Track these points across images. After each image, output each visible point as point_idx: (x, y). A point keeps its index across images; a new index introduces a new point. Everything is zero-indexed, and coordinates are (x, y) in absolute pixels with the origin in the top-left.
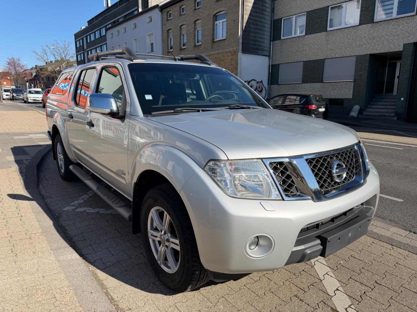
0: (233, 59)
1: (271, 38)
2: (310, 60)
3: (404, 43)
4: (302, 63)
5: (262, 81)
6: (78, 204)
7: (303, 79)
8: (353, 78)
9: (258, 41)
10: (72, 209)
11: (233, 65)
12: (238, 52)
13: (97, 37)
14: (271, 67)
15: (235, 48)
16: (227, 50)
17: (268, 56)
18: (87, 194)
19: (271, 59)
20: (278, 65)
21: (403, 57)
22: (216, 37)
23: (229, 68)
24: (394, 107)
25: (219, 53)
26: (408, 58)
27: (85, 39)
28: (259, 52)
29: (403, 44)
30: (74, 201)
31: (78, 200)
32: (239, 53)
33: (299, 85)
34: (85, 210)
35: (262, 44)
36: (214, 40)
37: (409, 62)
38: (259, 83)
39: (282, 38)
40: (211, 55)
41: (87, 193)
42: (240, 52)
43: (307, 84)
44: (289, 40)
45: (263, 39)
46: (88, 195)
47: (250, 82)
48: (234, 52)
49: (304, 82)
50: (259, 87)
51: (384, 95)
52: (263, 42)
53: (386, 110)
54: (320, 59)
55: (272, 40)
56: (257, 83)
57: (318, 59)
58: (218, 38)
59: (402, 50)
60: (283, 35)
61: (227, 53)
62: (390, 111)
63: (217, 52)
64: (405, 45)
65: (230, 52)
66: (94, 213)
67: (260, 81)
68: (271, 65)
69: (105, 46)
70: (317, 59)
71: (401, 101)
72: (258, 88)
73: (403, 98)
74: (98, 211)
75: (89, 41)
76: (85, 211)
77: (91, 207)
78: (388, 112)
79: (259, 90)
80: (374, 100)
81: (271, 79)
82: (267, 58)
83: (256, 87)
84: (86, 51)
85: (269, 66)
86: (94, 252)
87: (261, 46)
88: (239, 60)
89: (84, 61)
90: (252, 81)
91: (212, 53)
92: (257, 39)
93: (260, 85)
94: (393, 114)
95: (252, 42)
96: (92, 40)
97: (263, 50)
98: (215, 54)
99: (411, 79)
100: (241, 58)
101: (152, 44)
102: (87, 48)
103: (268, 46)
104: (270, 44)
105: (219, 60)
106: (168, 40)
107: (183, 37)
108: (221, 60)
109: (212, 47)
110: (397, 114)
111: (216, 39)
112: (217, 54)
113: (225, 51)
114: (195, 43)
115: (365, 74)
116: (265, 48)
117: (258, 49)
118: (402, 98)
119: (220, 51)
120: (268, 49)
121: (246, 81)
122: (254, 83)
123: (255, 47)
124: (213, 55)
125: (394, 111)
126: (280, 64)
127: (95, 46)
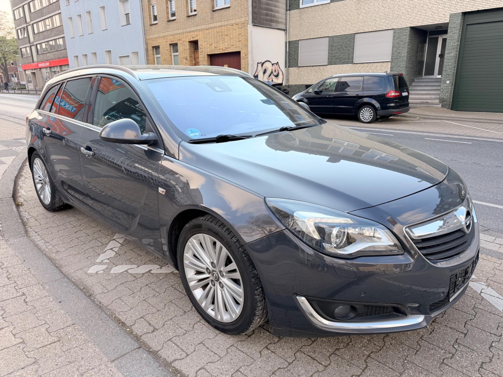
0: (241, 34)
1: (287, 6)
2: (337, 35)
3: (451, 13)
4: (328, 39)
5: (278, 63)
6: (108, 259)
7: (329, 59)
8: (390, 57)
9: (272, 11)
10: (103, 270)
11: (241, 41)
12: (248, 24)
13: (44, 5)
14: (288, 44)
15: (243, 20)
16: (233, 22)
17: (285, 30)
18: (114, 240)
19: (288, 33)
20: (297, 42)
21: (449, 31)
22: (216, 5)
23: (236, 45)
24: (439, 92)
25: (221, 26)
26: (455, 31)
27: (26, 7)
28: (274, 25)
29: (449, 15)
30: (99, 255)
31: (105, 251)
32: (248, 26)
33: (325, 67)
34: (126, 269)
35: (276, 14)
36: (214, 8)
37: (456, 36)
38: (275, 66)
39: (301, 6)
40: (211, 28)
41: (114, 238)
42: (250, 25)
43: (334, 65)
44: (310, 9)
45: (277, 7)
46: (116, 241)
47: (264, 64)
48: (242, 24)
49: (330, 63)
50: (275, 71)
51: (423, 78)
52: (278, 12)
53: (429, 96)
54: (349, 33)
55: (288, 9)
56: (273, 64)
57: (347, 33)
58: (218, 5)
59: (448, 21)
60: (302, 3)
61: (232, 25)
62: (433, 97)
63: (219, 24)
64: (452, 16)
65: (237, 25)
66: (143, 274)
67: (276, 63)
68: (288, 42)
69: (57, 17)
70: (345, 34)
71: (446, 85)
72: (273, 72)
73: (449, 81)
74: (148, 270)
75: (32, 11)
76: (126, 271)
77: (132, 263)
78: (431, 99)
79: (275, 74)
80: (413, 84)
81: (289, 60)
82: (283, 32)
83: (271, 70)
84: (30, 25)
85: (286, 42)
86: (185, 355)
87: (275, 16)
88: (249, 35)
89: (27, 37)
90: (266, 62)
91: (212, 25)
92: (270, 7)
93: (276, 68)
94: (437, 101)
95: (265, 12)
96: (37, 8)
97: (277, 22)
98: (216, 27)
99: (457, 57)
100: (251, 32)
101: (127, 15)
102: (31, 21)
103: (284, 16)
104: (286, 15)
105: (222, 35)
106: (149, 8)
107: (153, 9)
108: (225, 35)
109: (212, 18)
110: (442, 101)
111: (216, 6)
112: (219, 27)
113: (229, 23)
114: (188, 12)
115: (404, 52)
116: (280, 20)
117: (272, 21)
118: (447, 81)
119: (223, 23)
120: (284, 21)
121: (259, 62)
122: (268, 65)
123: (268, 17)
124: (214, 28)
125: (438, 97)
126: (300, 40)
127: (42, 17)
